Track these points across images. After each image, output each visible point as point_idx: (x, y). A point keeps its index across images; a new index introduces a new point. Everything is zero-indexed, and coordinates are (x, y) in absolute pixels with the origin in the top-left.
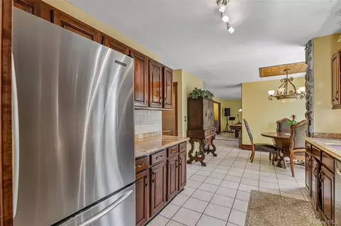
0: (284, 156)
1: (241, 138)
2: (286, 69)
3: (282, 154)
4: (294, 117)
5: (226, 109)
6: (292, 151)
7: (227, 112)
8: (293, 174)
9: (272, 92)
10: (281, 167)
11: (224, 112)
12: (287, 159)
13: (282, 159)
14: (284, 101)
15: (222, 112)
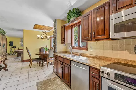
0: (44, 61)
1: (23, 57)
2: (44, 28)
3: (43, 61)
4: (46, 46)
5: (10, 42)
6: (48, 59)
7: (11, 44)
8: (48, 68)
9: (39, 36)
10: (43, 66)
11: (9, 44)
12: (46, 62)
13: (43, 63)
14: (43, 40)
15: (8, 44)
